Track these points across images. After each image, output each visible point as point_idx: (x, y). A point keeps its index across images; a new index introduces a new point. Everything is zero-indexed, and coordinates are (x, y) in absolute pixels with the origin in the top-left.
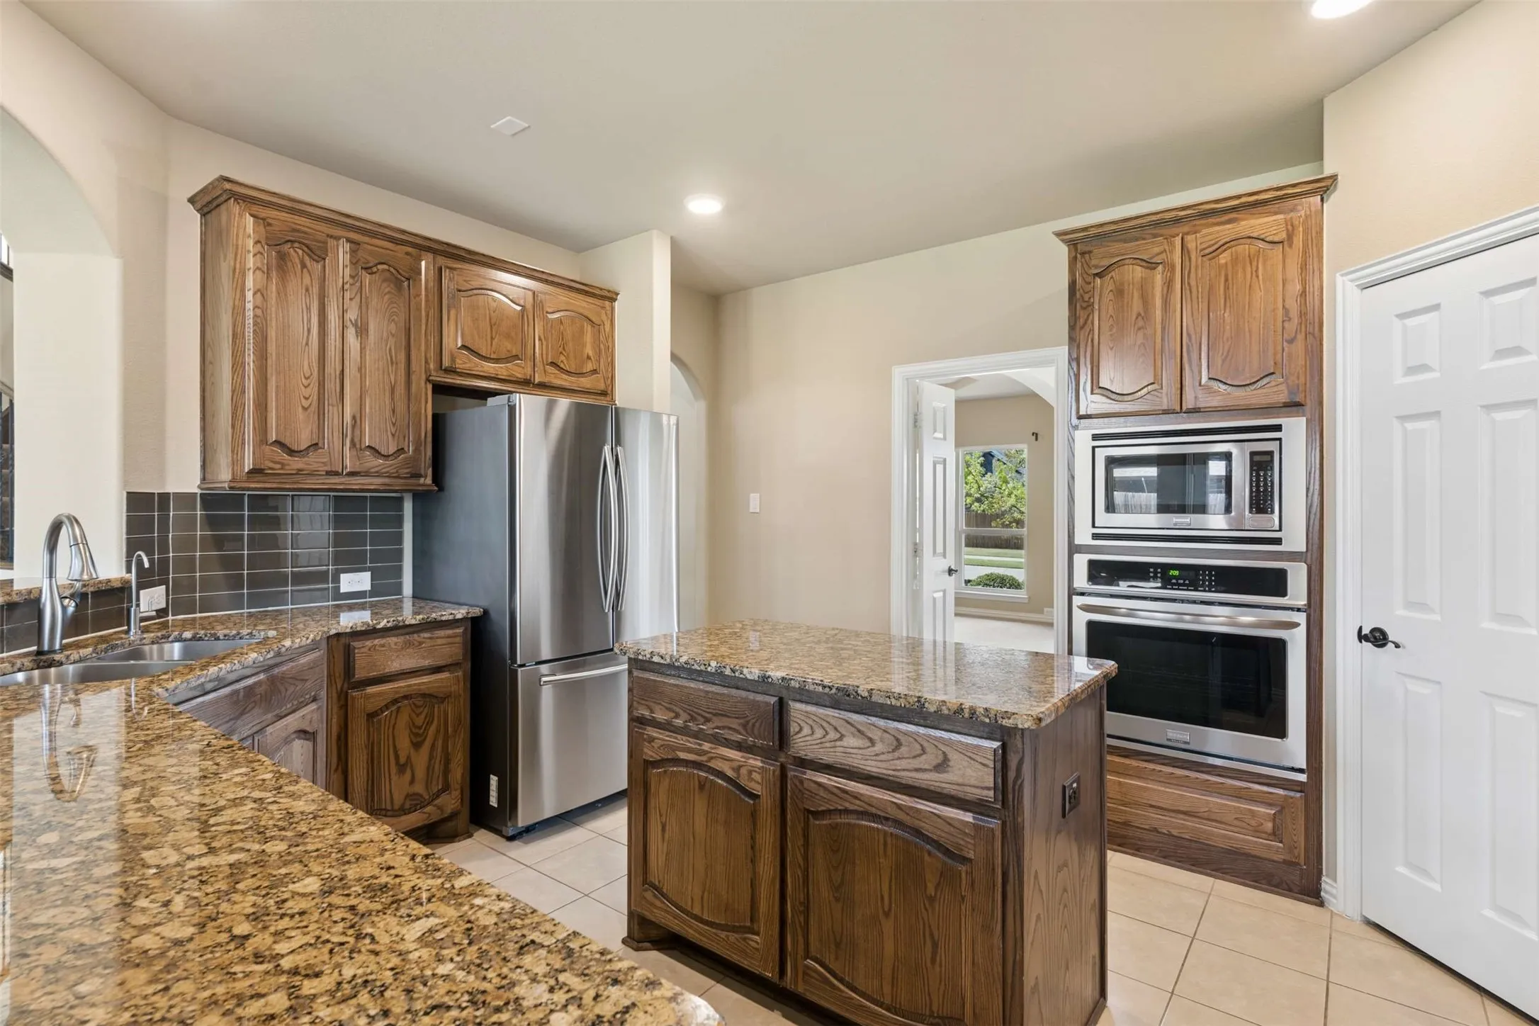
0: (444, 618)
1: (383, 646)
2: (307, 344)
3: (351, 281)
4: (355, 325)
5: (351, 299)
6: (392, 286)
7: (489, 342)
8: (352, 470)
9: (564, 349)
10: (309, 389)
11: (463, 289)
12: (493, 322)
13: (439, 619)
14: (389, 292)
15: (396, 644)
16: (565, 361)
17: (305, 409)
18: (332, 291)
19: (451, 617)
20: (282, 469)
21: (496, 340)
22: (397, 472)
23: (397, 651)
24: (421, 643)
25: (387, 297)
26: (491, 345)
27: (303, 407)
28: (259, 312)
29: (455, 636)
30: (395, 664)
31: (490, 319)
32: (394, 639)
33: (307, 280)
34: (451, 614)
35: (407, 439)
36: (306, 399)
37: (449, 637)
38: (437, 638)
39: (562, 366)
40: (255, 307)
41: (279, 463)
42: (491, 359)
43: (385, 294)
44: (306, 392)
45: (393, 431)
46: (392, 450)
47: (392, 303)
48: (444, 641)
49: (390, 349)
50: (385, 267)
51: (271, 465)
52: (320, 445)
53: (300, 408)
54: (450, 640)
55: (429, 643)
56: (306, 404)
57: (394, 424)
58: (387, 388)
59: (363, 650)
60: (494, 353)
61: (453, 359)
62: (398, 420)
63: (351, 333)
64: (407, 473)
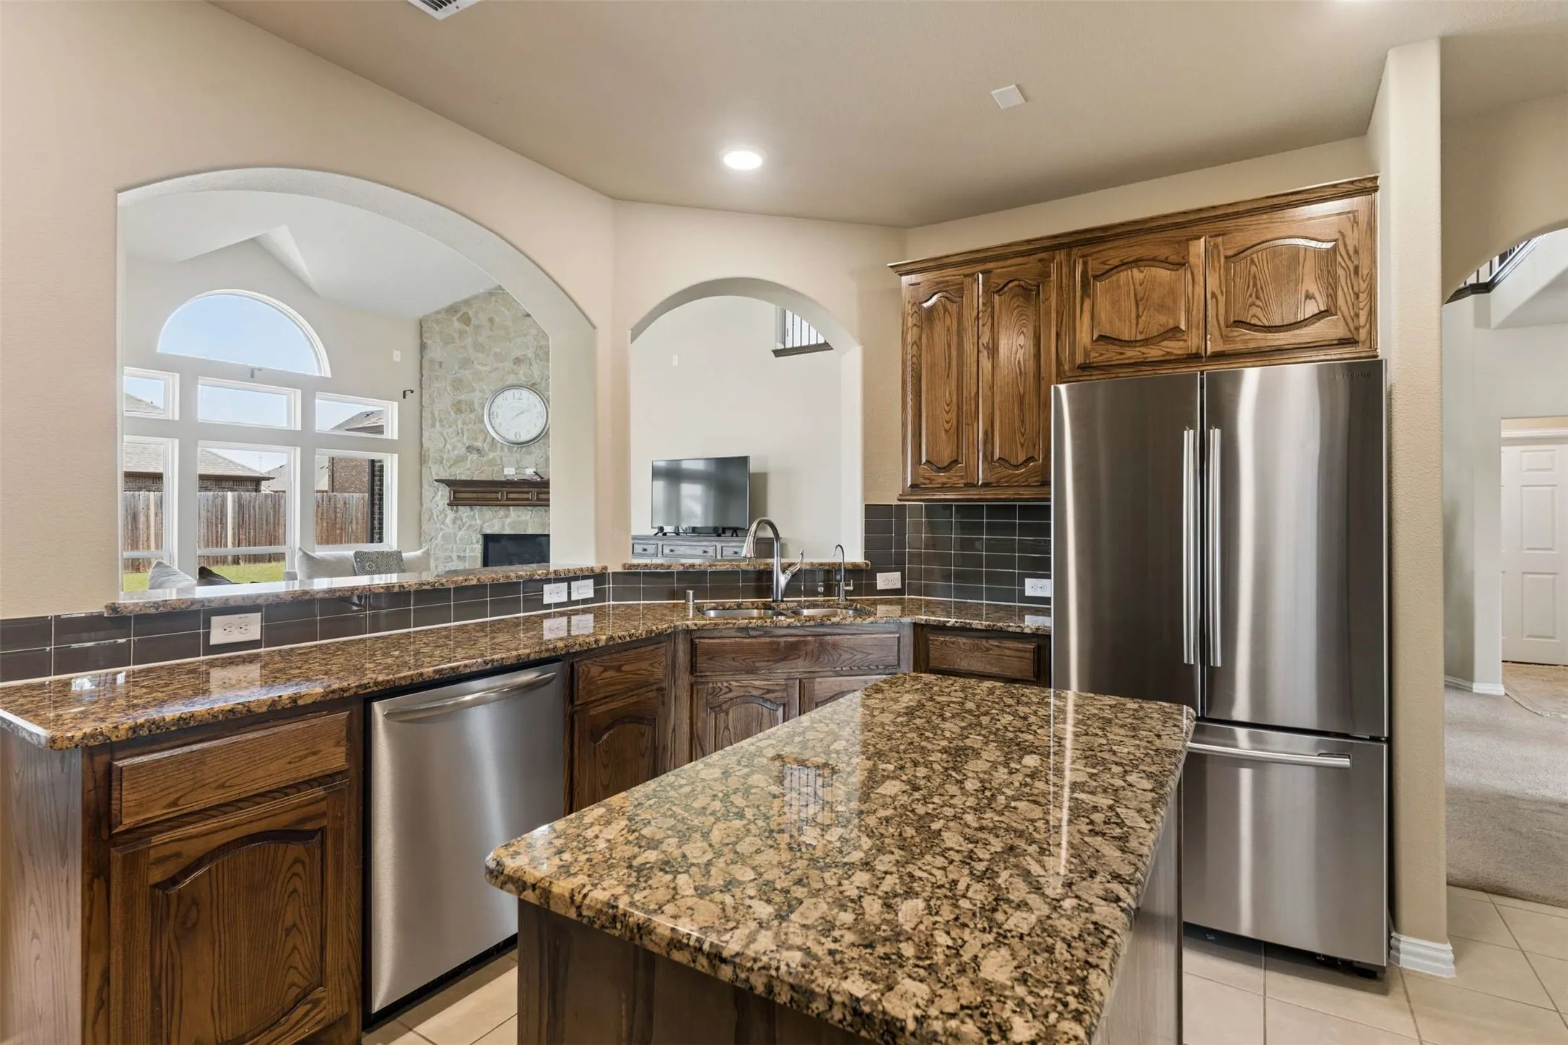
0: (1010, 629)
1: (953, 643)
2: (948, 376)
3: (984, 308)
4: (987, 348)
5: (983, 325)
6: (1021, 299)
7: (1134, 321)
8: (985, 481)
9: (1258, 297)
10: (949, 415)
11: (1099, 273)
12: (1139, 297)
13: (1005, 628)
14: (1018, 306)
15: (964, 644)
16: (1261, 316)
17: (947, 431)
18: (968, 322)
19: (1018, 630)
20: (931, 483)
21: (1143, 318)
22: (1026, 481)
23: (965, 651)
24: (988, 650)
25: (1016, 311)
26: (1137, 324)
27: (945, 430)
28: (915, 359)
29: (1025, 651)
30: (963, 663)
31: (1136, 295)
32: (965, 640)
33: (948, 321)
34: (1019, 627)
35: (1037, 447)
36: (948, 422)
37: (1018, 650)
38: (1005, 648)
39: (1253, 321)
40: (913, 356)
41: (928, 479)
42: (1136, 341)
43: (1016, 308)
44: (947, 417)
45: (1022, 441)
46: (1021, 458)
47: (1021, 316)
48: (1013, 653)
49: (1019, 362)
50: (1016, 283)
51: (923, 481)
52: (960, 460)
53: (943, 432)
54: (1018, 654)
55: (998, 652)
56: (948, 427)
57: (1023, 435)
58: (1016, 399)
59: (935, 643)
60: (1141, 333)
61: (1087, 354)
62: (1028, 430)
63: (984, 354)
64: (1036, 481)
